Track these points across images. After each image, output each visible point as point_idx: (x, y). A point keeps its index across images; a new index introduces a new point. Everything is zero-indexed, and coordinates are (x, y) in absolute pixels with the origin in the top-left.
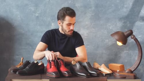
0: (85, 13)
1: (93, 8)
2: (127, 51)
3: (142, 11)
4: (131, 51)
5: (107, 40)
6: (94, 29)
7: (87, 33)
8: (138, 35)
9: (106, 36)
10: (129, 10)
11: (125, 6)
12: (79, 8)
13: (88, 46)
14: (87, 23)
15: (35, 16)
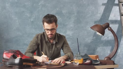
0: (70, 18)
1: (76, 14)
2: (102, 47)
3: (110, 15)
4: (105, 47)
5: (87, 39)
6: (77, 31)
7: (72, 34)
8: (109, 34)
9: (86, 36)
10: (101, 15)
11: (99, 12)
12: (65, 14)
13: (73, 44)
14: (72, 26)
15: (31, 21)
